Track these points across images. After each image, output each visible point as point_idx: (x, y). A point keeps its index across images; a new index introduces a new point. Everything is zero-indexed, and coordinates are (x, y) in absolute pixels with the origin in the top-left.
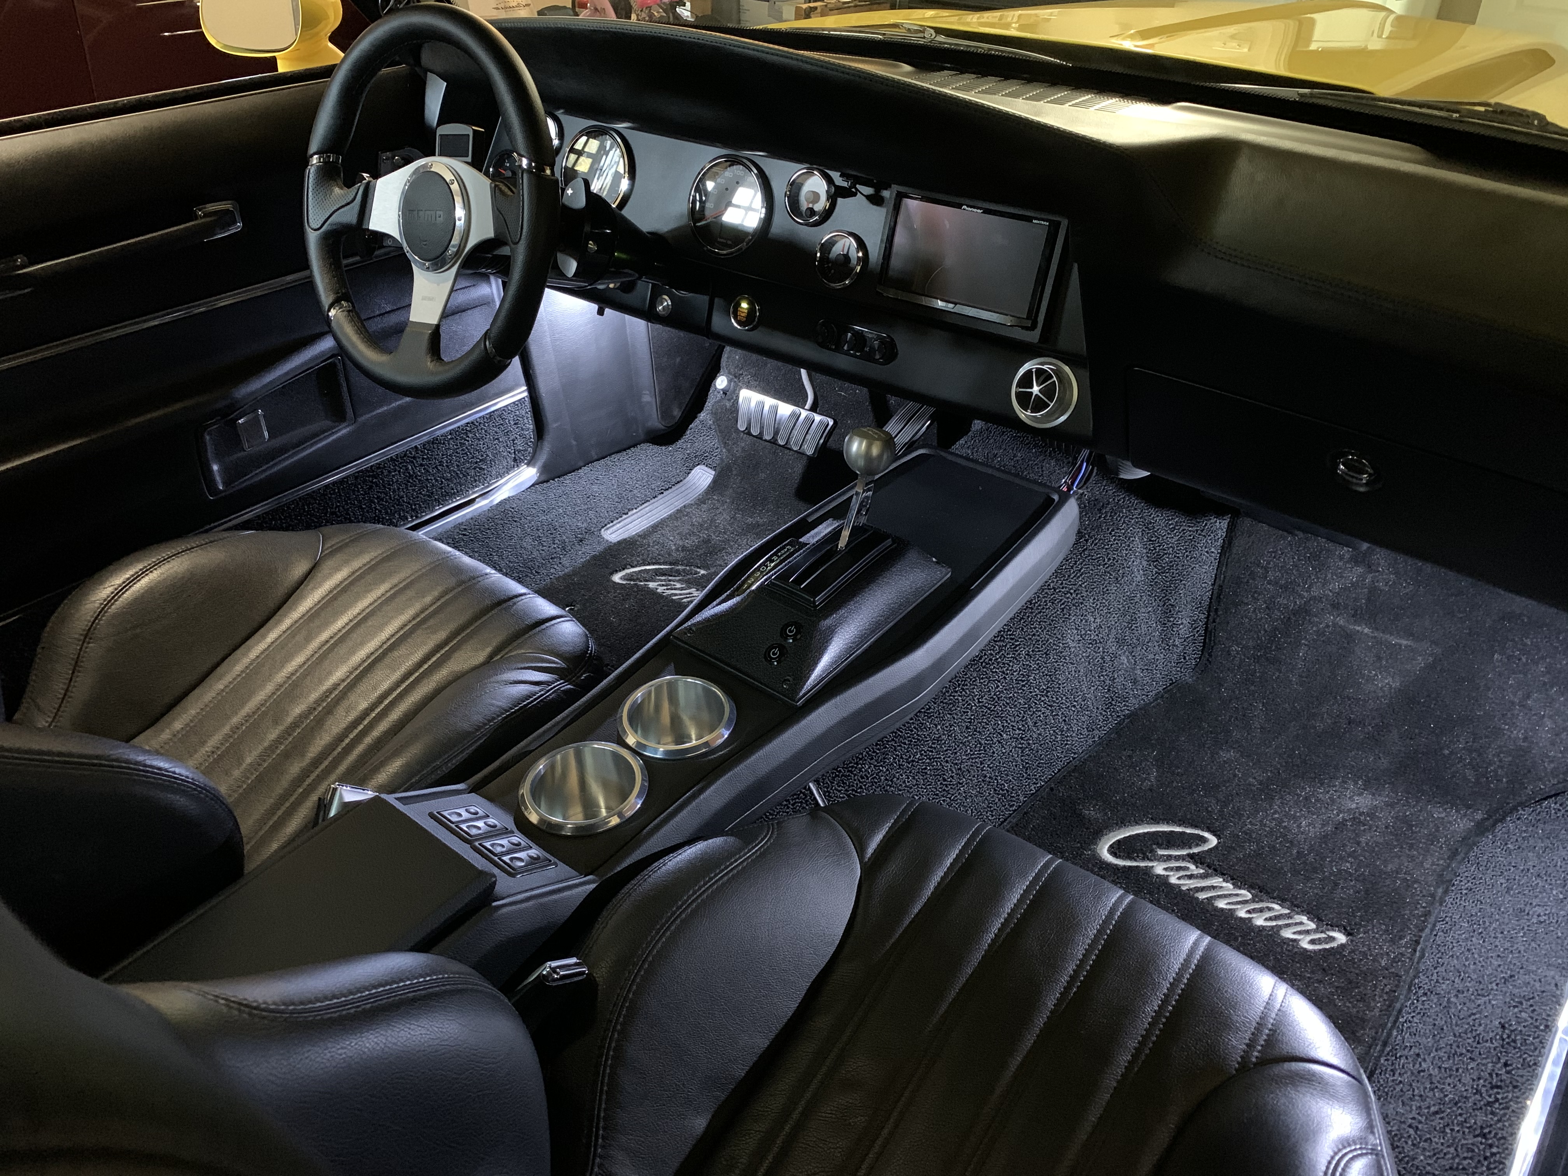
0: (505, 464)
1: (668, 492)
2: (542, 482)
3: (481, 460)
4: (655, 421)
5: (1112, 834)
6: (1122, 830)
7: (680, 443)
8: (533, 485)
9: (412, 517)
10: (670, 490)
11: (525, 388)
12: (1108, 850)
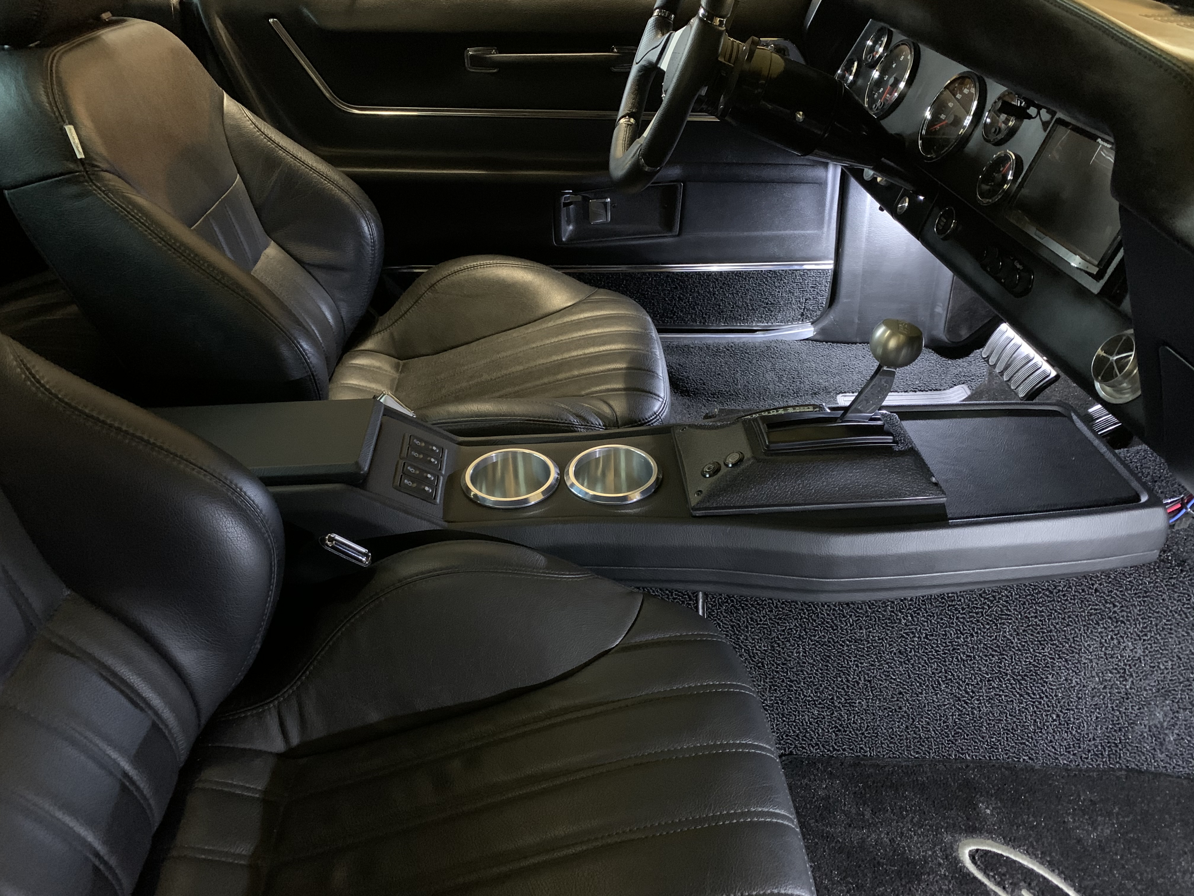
0: (792, 314)
1: (921, 393)
2: (816, 341)
3: (772, 303)
4: (941, 333)
5: (990, 841)
6: (1004, 847)
7: (960, 361)
8: (807, 339)
9: (700, 322)
10: (924, 393)
11: (832, 262)
12: (970, 851)
